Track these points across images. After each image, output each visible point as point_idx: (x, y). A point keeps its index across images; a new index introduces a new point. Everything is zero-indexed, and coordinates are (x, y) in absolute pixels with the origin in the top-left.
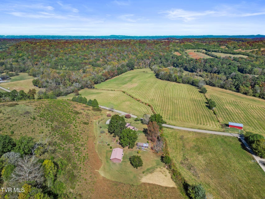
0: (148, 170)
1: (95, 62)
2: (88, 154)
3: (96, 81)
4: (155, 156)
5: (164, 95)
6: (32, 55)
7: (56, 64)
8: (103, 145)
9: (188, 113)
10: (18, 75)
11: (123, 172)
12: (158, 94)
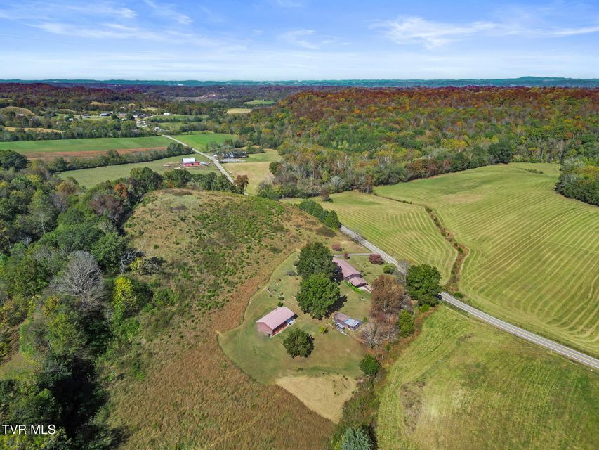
0: (315, 369)
1: (413, 137)
2: (228, 301)
3: (383, 178)
4: (358, 351)
5: (529, 234)
6: (298, 117)
7: (331, 136)
8: (271, 296)
9: (556, 290)
10: (263, 152)
11: (262, 354)
12: (517, 228)
